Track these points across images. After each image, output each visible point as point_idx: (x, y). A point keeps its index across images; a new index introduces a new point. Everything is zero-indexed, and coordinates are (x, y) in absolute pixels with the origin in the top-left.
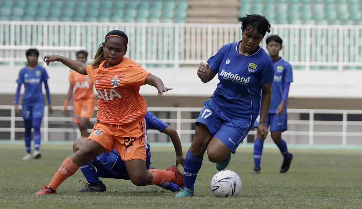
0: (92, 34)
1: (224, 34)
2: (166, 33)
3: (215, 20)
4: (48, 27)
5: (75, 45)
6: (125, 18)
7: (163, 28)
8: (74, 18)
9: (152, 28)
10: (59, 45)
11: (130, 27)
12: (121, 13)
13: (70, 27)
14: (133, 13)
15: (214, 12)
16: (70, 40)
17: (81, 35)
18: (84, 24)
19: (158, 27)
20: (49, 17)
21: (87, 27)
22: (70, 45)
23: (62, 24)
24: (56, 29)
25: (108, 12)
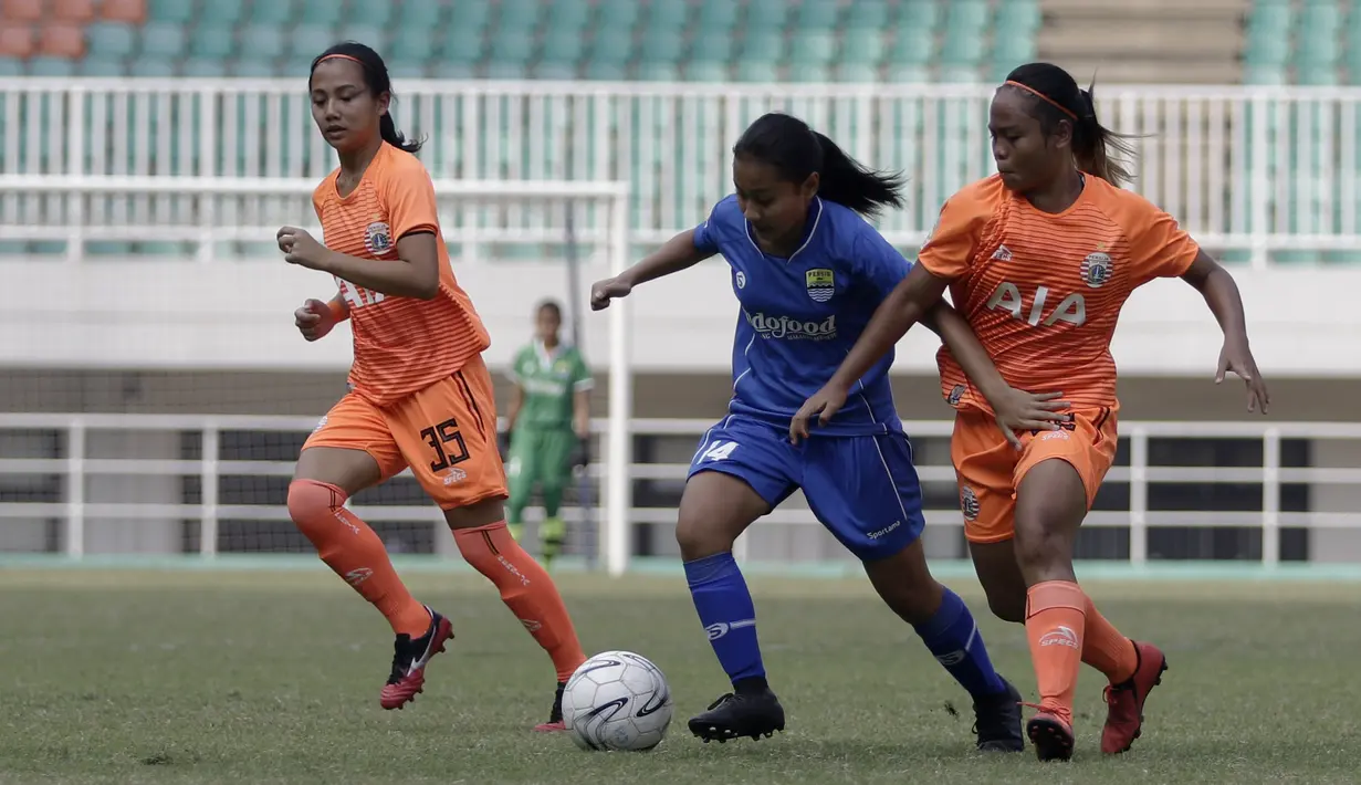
0: (658, 131)
1: (1184, 124)
2: (952, 122)
3: (1147, 70)
4: (482, 100)
5: (590, 177)
6: (788, 66)
7: (942, 103)
8: (585, 65)
9: (898, 102)
10: (526, 176)
11: (810, 101)
12: (773, 44)
13: (571, 100)
14: (821, 44)
15: (1146, 38)
16: (569, 154)
17: (614, 133)
18: (624, 89)
19: (920, 102)
20: (484, 63)
21: (636, 102)
22: (569, 175)
23: (538, 88)
24: (515, 111)
25: (719, 42)
